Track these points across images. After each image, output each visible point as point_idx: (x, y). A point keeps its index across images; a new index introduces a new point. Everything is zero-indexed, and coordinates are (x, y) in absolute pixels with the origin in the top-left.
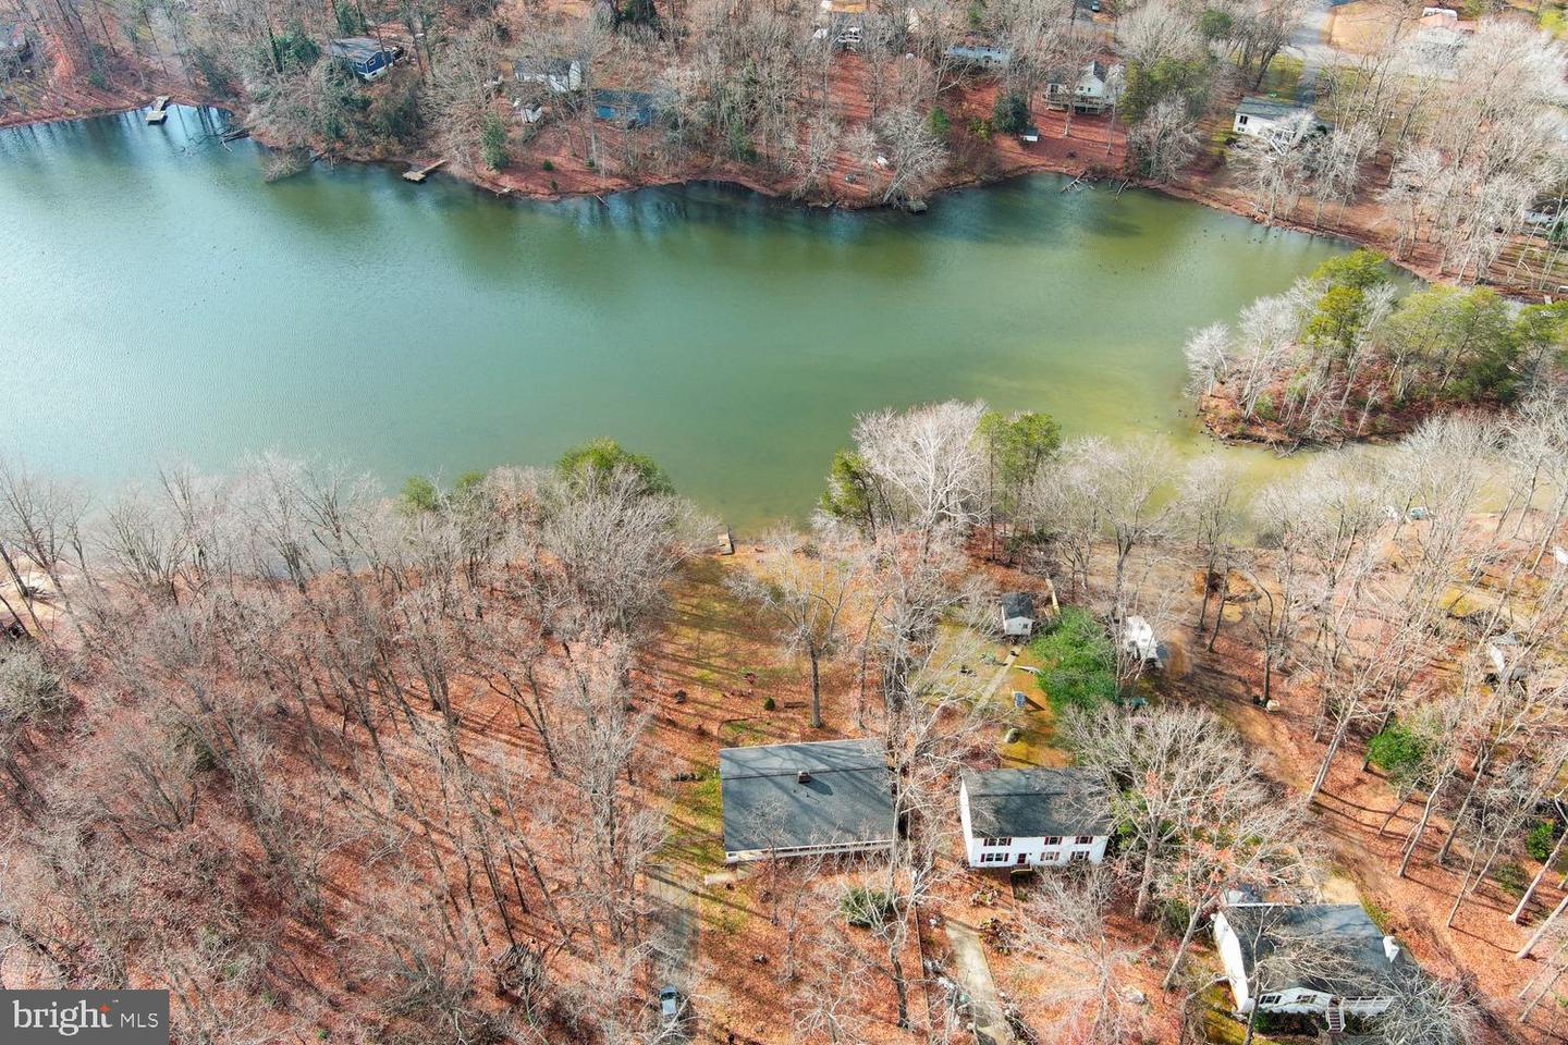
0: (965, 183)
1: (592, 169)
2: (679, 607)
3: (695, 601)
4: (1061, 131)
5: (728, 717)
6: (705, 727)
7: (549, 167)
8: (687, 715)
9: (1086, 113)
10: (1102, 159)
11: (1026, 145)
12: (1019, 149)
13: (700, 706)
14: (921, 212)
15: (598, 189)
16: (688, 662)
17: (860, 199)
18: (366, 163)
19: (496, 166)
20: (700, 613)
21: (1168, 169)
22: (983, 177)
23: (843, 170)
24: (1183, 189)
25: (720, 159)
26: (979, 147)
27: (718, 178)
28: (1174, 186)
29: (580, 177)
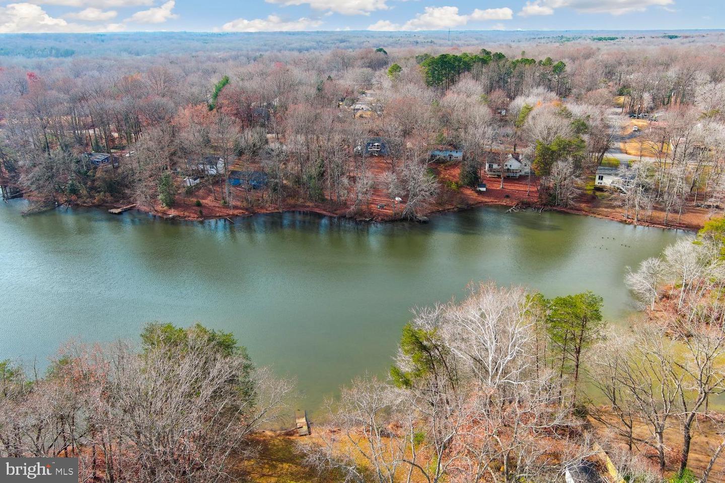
0: (449, 209)
1: (226, 205)
4: (499, 186)
7: (199, 205)
9: (511, 177)
10: (525, 198)
11: (480, 193)
12: (476, 195)
14: (425, 222)
15: (228, 215)
17: (387, 216)
18: (89, 207)
19: (167, 205)
21: (568, 198)
22: (459, 206)
23: (376, 204)
24: (578, 210)
25: (303, 201)
26: (454, 193)
27: (302, 210)
28: (571, 209)
29: (217, 209)
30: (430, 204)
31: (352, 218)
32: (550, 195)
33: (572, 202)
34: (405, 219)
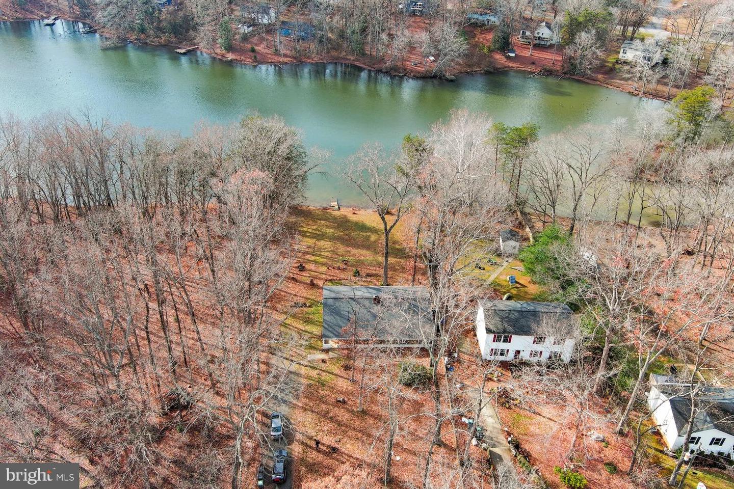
0: (476, 71)
1: (277, 53)
2: (304, 229)
3: (315, 227)
4: (527, 53)
5: (330, 278)
6: (315, 282)
7: (253, 50)
8: (305, 277)
9: (540, 45)
10: (549, 65)
11: (509, 58)
12: (505, 60)
13: (313, 273)
14: (452, 81)
15: (279, 62)
16: (306, 253)
17: (419, 73)
18: (156, 46)
19: (226, 49)
20: (317, 232)
21: (586, 68)
22: (486, 69)
23: (410, 62)
24: (594, 80)
25: (345, 54)
26: (483, 56)
27: (343, 62)
28: (588, 78)
29: (270, 56)
30: (460, 64)
31: (387, 73)
32: (572, 64)
33: (589, 72)
34: (434, 77)
